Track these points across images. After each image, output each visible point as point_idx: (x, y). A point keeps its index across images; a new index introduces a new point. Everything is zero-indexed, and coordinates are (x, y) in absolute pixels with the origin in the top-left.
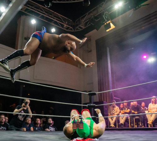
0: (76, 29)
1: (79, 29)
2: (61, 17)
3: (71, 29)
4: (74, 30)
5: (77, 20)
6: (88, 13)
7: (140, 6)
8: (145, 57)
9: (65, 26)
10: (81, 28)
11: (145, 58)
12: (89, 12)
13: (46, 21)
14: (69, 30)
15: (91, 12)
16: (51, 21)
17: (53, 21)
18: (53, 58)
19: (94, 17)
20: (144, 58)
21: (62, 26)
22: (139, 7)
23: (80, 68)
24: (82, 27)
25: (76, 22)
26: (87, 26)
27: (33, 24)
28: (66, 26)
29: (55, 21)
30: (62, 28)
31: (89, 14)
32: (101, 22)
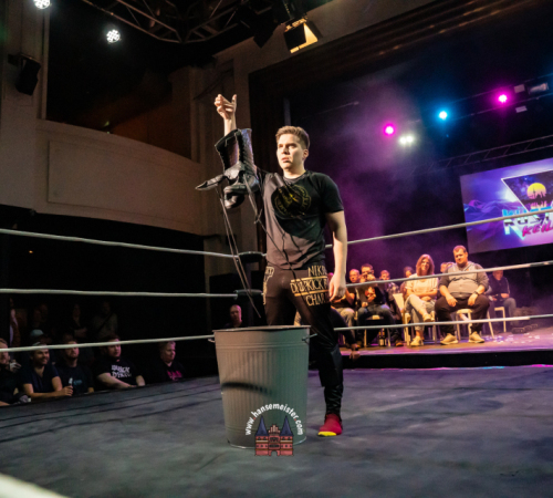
0: (188, 36)
1: (200, 38)
3: (173, 36)
4: (184, 38)
5: (192, 6)
8: (390, 130)
9: (152, 24)
10: (207, 34)
11: (391, 135)
13: (87, 1)
14: (166, 37)
17: (113, 5)
20: (386, 134)
23: (198, 161)
24: (208, 29)
25: (188, 11)
27: (41, 7)
28: (156, 24)
29: (120, 4)
30: (140, 29)
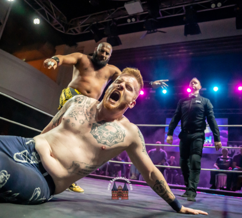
0: (68, 31)
1: (73, 33)
2: (52, 8)
4: (66, 31)
5: (73, 19)
6: (90, 15)
7: (155, 30)
10: (76, 32)
12: (93, 14)
13: (30, 5)
14: (59, 29)
15: (95, 15)
16: (37, 7)
17: (40, 9)
18: (24, 60)
19: (97, 23)
21: (51, 20)
22: (154, 32)
23: (59, 84)
24: (77, 30)
25: (71, 21)
26: (84, 32)
27: (10, 1)
28: (56, 22)
29: (43, 10)
30: (49, 22)
31: (91, 17)
32: (105, 33)
